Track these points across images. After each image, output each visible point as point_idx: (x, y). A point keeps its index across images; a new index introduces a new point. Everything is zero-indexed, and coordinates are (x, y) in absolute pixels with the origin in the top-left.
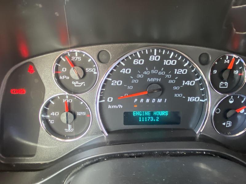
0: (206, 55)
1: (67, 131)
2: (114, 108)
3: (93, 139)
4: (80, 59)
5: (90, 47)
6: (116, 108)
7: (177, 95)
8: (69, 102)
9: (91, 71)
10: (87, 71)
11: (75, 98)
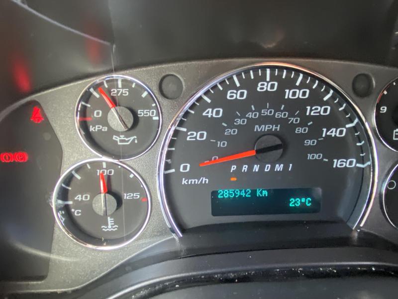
0: (367, 78)
1: (106, 230)
2: (193, 183)
3: (154, 244)
4: (126, 93)
5: (144, 69)
6: (196, 183)
7: (313, 156)
8: (108, 174)
9: (147, 114)
10: (141, 114)
11: (120, 167)
